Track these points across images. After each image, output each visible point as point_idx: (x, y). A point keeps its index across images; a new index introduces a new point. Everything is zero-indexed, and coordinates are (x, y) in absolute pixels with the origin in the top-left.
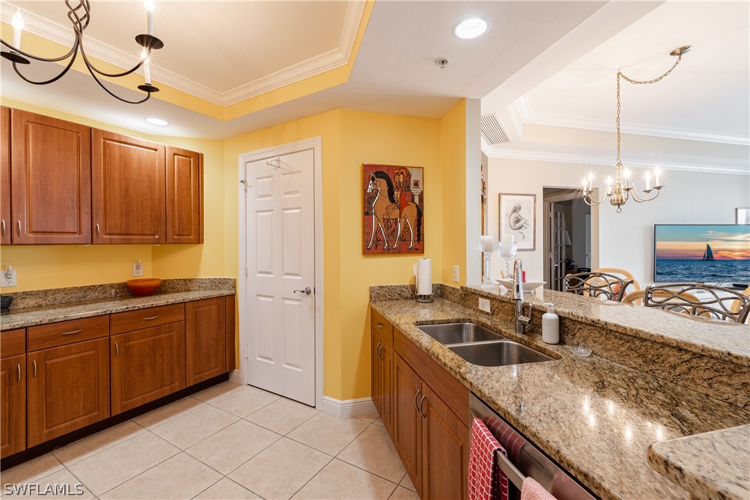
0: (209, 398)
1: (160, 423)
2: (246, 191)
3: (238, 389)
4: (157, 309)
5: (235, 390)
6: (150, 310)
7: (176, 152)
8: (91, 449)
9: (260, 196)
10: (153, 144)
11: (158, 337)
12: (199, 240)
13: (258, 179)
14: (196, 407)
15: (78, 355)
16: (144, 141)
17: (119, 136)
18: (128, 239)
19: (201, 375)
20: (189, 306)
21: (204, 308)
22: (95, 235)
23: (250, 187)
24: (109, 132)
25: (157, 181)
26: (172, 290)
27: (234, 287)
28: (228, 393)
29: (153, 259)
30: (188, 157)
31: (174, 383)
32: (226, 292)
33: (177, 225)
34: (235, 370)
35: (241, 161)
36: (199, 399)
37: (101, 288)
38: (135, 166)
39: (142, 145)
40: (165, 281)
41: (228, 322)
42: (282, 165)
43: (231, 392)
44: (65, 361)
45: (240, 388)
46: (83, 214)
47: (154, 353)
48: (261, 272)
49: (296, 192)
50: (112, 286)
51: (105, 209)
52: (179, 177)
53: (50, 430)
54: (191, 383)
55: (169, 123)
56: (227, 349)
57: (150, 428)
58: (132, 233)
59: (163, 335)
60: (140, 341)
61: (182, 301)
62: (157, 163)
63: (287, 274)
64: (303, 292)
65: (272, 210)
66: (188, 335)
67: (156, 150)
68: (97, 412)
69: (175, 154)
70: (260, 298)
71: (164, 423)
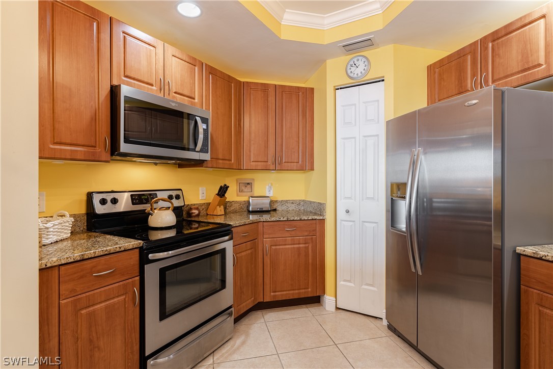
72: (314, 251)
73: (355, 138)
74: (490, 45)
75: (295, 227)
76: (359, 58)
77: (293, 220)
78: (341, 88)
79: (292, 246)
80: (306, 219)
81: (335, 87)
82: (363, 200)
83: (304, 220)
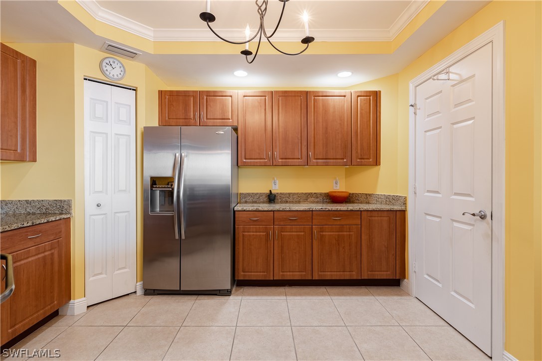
0: (379, 295)
1: (340, 298)
2: (415, 113)
3: (405, 298)
4: (341, 212)
5: (403, 298)
6: (336, 212)
7: (359, 94)
8: (300, 295)
9: (429, 116)
10: (342, 92)
11: (341, 233)
12: (377, 162)
13: (427, 99)
14: (367, 297)
15: (296, 233)
16: (337, 92)
17: (322, 92)
18: (327, 162)
19: (374, 273)
20: (364, 214)
21: (376, 218)
22: (309, 159)
23: (419, 109)
24: (316, 91)
25: (346, 120)
26: (357, 201)
27: (405, 204)
28: (396, 298)
29: (346, 178)
30: (368, 96)
31: (353, 272)
32: (396, 208)
33: (359, 151)
34: (405, 280)
35: (411, 87)
36: (372, 292)
37: (315, 195)
38: (331, 110)
39: (335, 94)
40: (353, 194)
41: (398, 235)
42: (452, 76)
43: (399, 297)
44: (290, 235)
45: (408, 298)
46: (303, 147)
47: (339, 244)
48: (428, 191)
49: (469, 101)
50: (321, 194)
51: (314, 143)
52: (361, 113)
53: (283, 273)
54: (365, 276)
55: (352, 73)
56: (397, 258)
57: (333, 298)
58: (329, 158)
59: (345, 233)
60: (329, 233)
61: (358, 209)
62: (345, 106)
63: (456, 194)
64: (474, 215)
65: (440, 127)
66: (363, 237)
67: (345, 96)
68: (305, 273)
69: (358, 96)
70: (428, 217)
71: (342, 298)
72: (60, 256)
73: (106, 134)
74: (205, 97)
75: (40, 232)
76: (115, 60)
77: (40, 224)
78: (89, 80)
79: (36, 257)
80: (54, 220)
81: (84, 76)
82: (115, 193)
83: (52, 221)
